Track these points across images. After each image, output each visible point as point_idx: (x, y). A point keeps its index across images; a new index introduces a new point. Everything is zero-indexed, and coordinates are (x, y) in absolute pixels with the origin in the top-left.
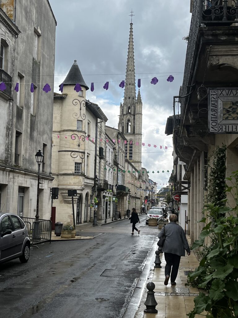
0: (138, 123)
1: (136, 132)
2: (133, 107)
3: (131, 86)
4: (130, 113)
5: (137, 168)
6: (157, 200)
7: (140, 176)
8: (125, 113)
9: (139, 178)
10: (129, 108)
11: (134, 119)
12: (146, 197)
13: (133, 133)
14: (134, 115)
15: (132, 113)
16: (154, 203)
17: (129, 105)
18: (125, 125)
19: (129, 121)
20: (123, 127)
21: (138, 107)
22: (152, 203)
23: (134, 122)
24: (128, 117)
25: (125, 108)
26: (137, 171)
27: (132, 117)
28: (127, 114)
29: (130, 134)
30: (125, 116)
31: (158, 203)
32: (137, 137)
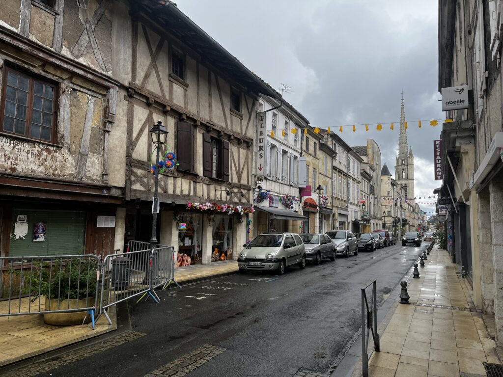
0: (410, 171)
1: (409, 177)
2: (406, 160)
3: (404, 145)
4: (404, 164)
5: (411, 204)
6: (427, 227)
7: (414, 210)
8: (400, 164)
9: (413, 211)
10: (403, 160)
11: (407, 168)
12: (419, 225)
13: (407, 178)
14: (407, 166)
15: (406, 164)
16: (425, 229)
17: (403, 158)
18: (400, 173)
19: (403, 170)
20: (399, 175)
21: (410, 160)
22: (423, 229)
23: (408, 171)
24: (403, 167)
25: (400, 161)
26: (412, 207)
27: (406, 167)
28: (401, 165)
29: (405, 179)
30: (400, 167)
31: (428, 230)
32: (411, 181)
